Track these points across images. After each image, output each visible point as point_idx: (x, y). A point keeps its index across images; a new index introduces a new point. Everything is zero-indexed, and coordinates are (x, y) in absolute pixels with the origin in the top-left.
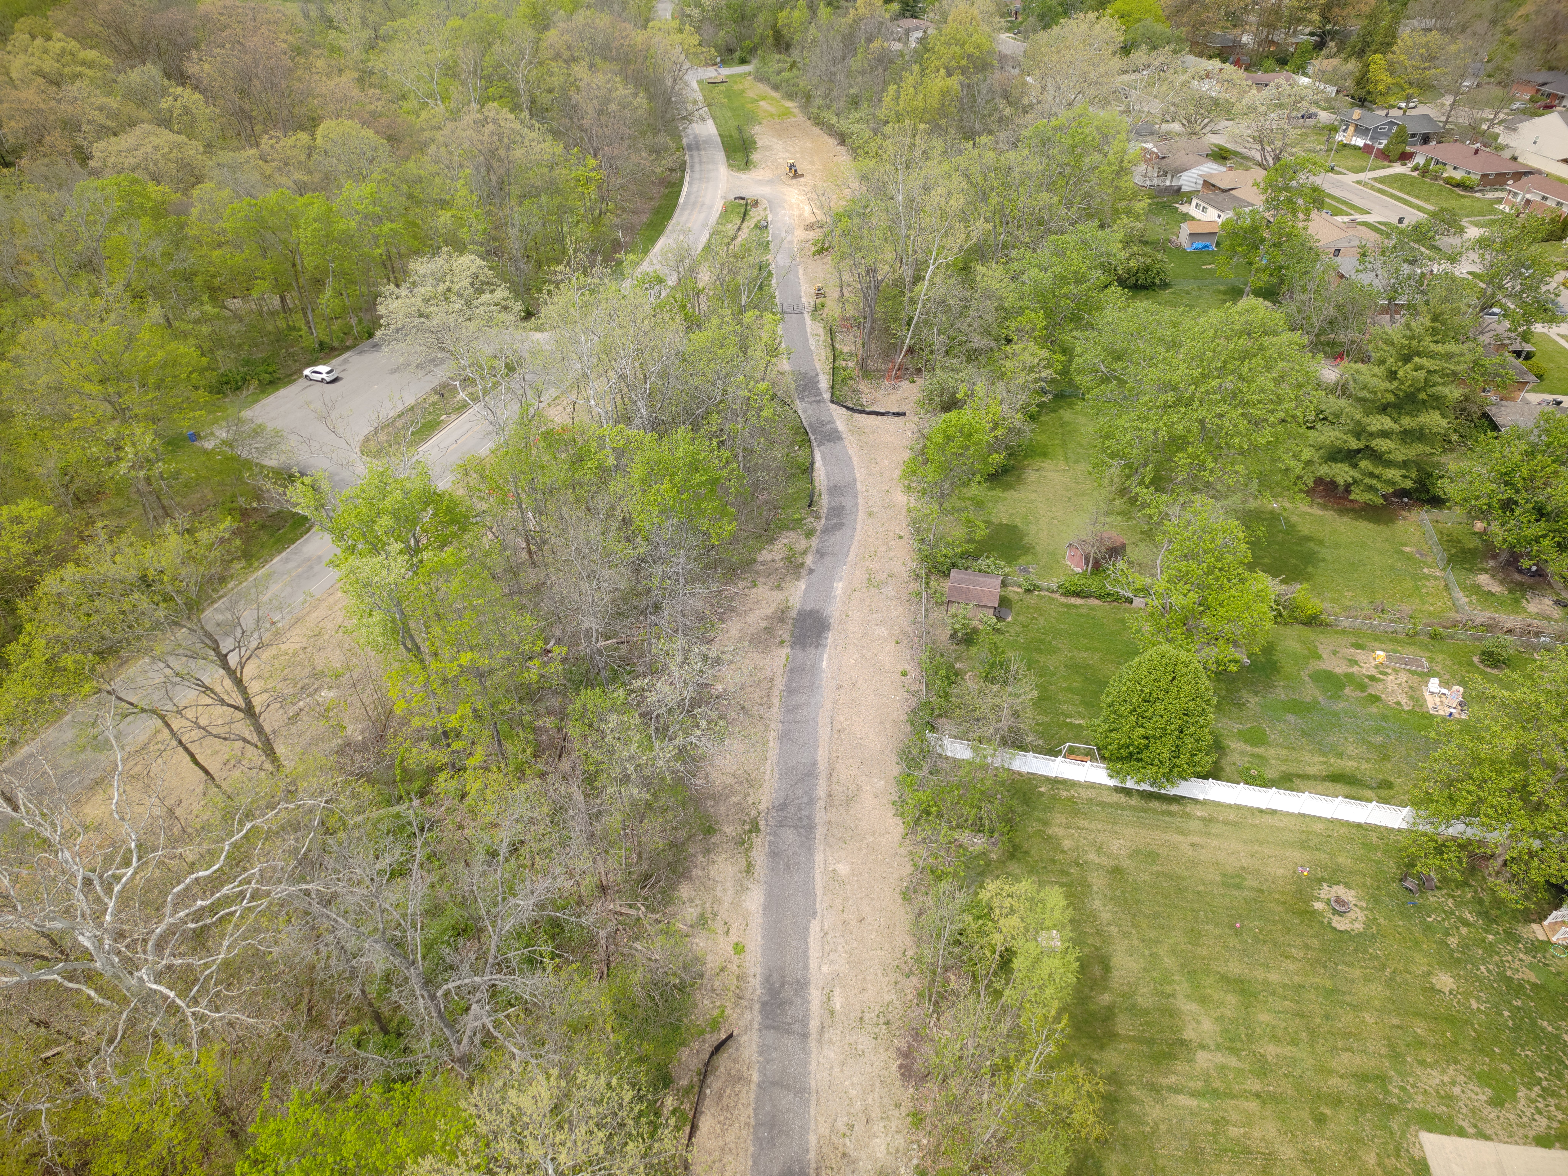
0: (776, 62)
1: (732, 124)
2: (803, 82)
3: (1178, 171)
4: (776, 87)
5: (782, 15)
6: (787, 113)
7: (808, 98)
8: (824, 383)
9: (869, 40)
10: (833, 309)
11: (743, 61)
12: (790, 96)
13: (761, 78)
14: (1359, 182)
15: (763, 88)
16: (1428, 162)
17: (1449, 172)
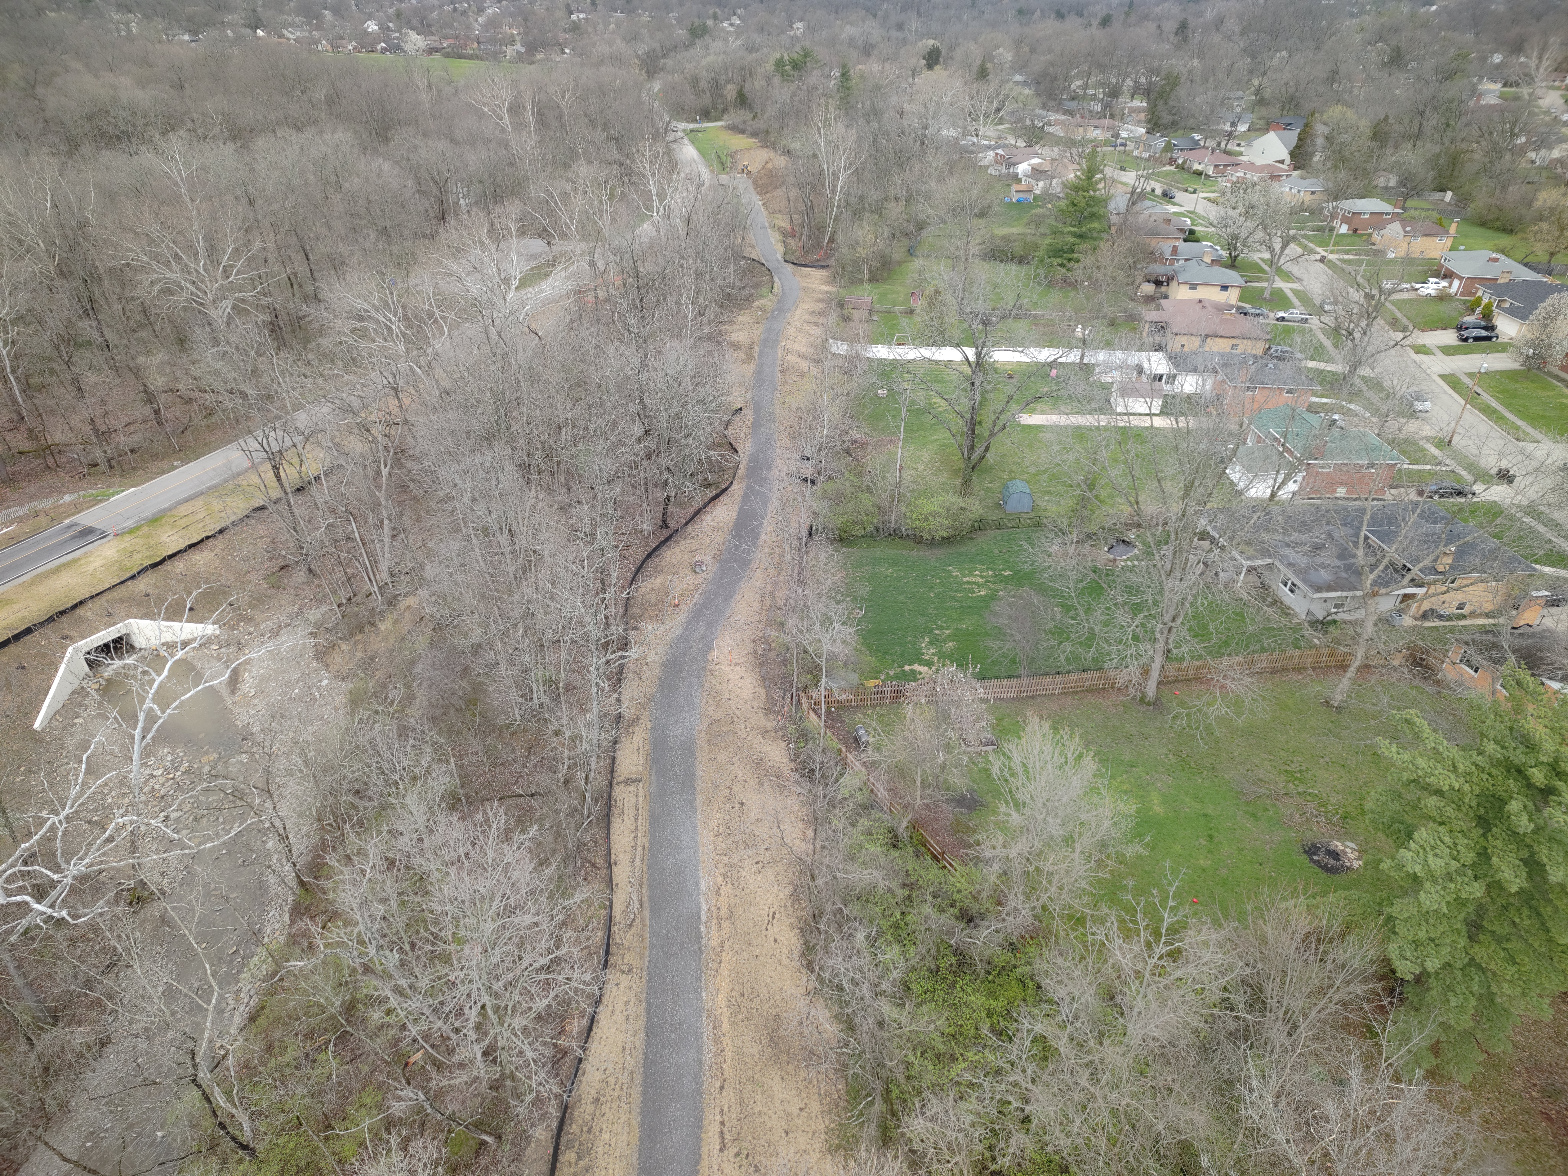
0: (741, 117)
2: (762, 125)
4: (742, 132)
6: (752, 145)
7: (767, 133)
8: (780, 256)
10: (786, 228)
12: (753, 136)
13: (730, 127)
14: (1139, 175)
15: (731, 133)
16: (1185, 162)
17: (1197, 167)
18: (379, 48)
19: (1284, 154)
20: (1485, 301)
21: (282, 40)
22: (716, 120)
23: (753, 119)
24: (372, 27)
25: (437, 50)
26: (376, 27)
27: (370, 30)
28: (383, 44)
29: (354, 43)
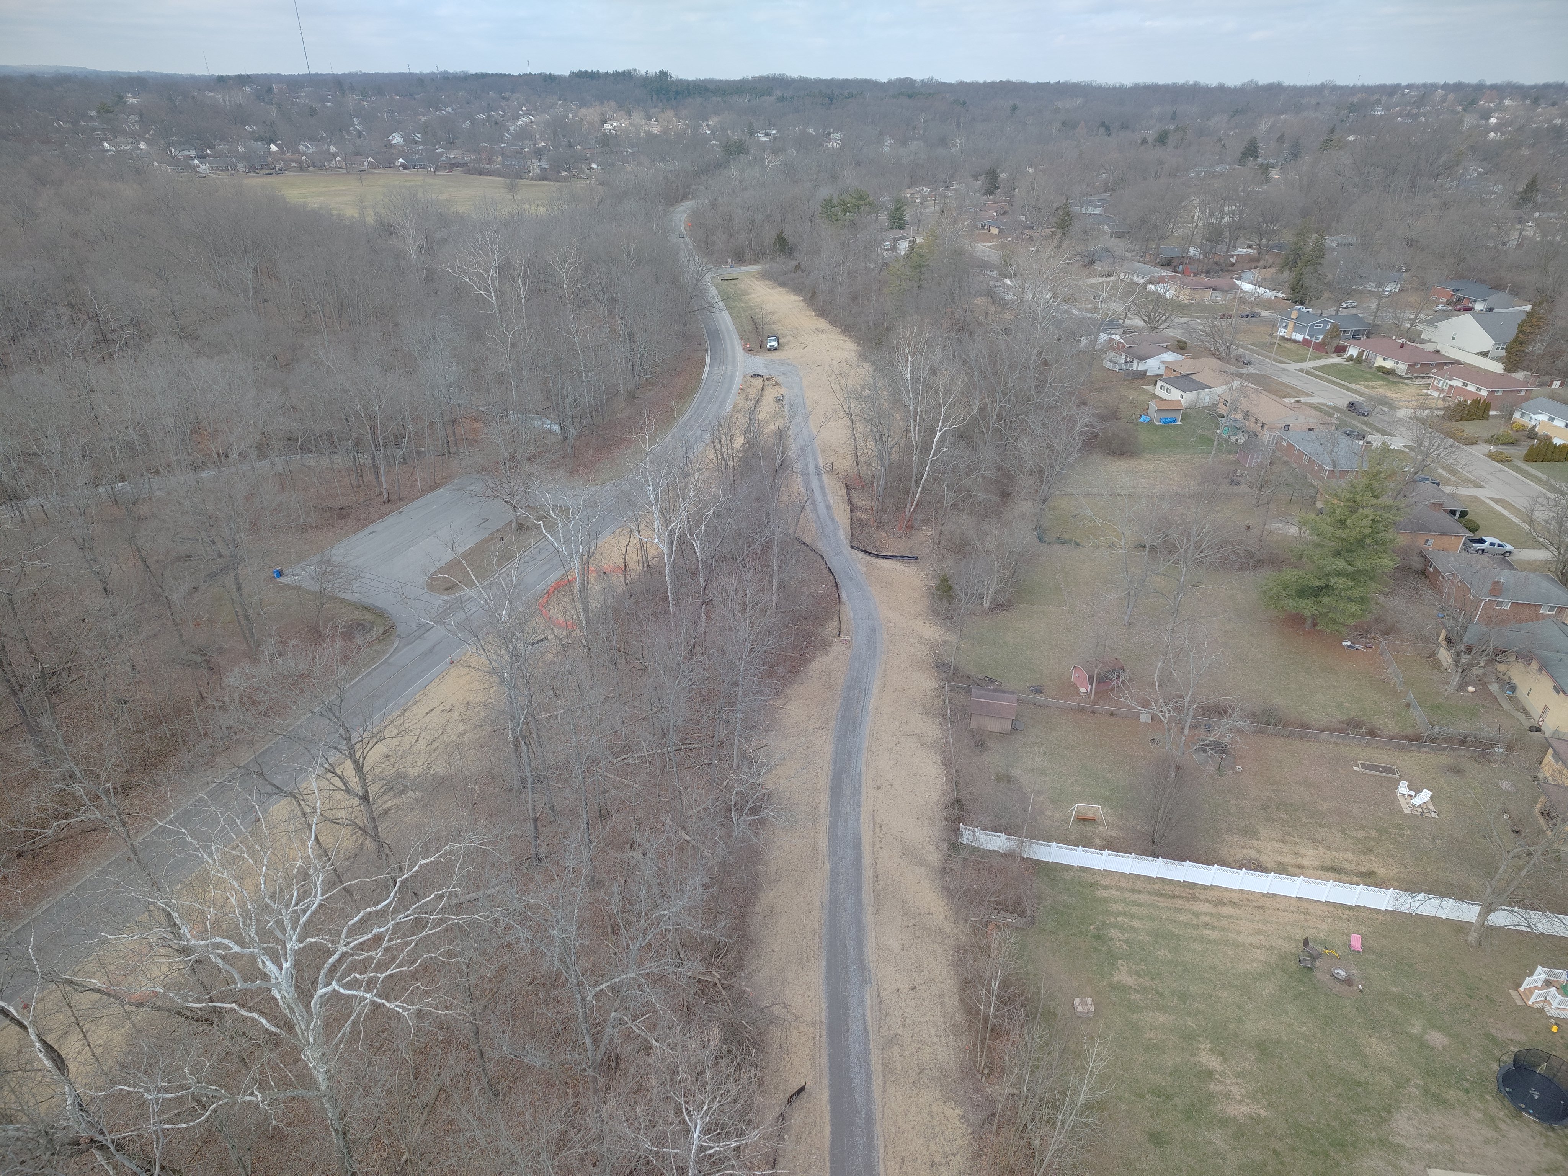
0: (781, 264)
2: (807, 279)
3: (1142, 359)
4: (782, 285)
5: (787, 225)
7: (813, 293)
8: (843, 533)
11: (752, 262)
12: (797, 292)
13: (765, 277)
14: (1301, 371)
15: (769, 285)
16: (1361, 354)
17: (1380, 362)
18: (397, 164)
21: (296, 156)
22: (750, 264)
23: (795, 270)
24: (397, 139)
25: (458, 165)
26: (400, 140)
27: (395, 141)
28: (401, 160)
29: (370, 159)
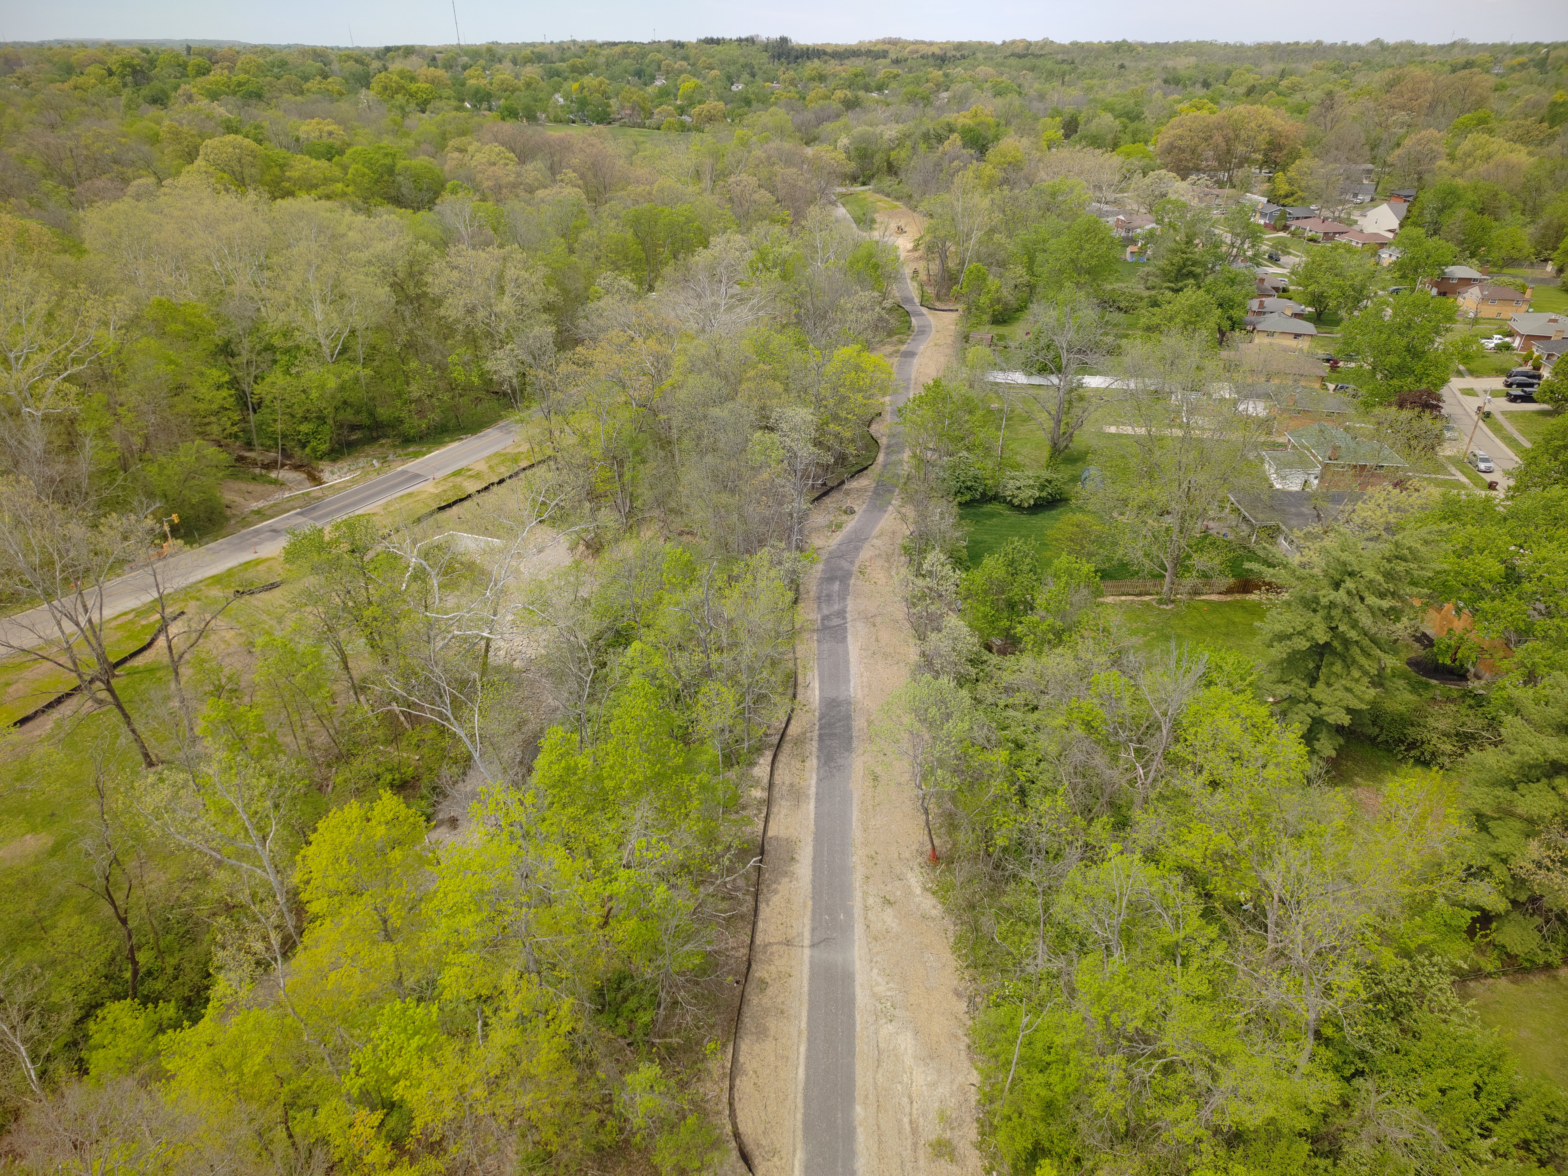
0: (888, 182)
1: (860, 213)
2: (906, 189)
4: (888, 195)
5: (893, 154)
6: (896, 207)
7: (910, 196)
8: (917, 301)
9: (951, 162)
10: (923, 276)
11: (864, 184)
12: (897, 199)
13: (877, 191)
15: (879, 196)
16: (1297, 229)
17: (1307, 234)
19: (1395, 224)
20: (1536, 354)
23: (898, 184)
